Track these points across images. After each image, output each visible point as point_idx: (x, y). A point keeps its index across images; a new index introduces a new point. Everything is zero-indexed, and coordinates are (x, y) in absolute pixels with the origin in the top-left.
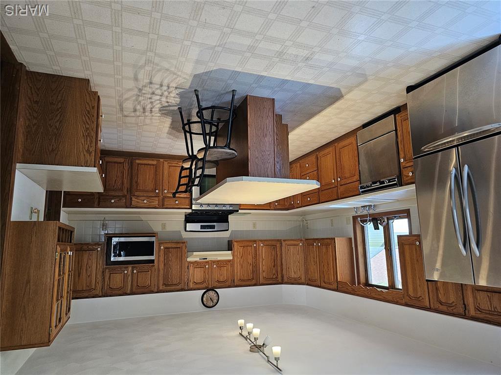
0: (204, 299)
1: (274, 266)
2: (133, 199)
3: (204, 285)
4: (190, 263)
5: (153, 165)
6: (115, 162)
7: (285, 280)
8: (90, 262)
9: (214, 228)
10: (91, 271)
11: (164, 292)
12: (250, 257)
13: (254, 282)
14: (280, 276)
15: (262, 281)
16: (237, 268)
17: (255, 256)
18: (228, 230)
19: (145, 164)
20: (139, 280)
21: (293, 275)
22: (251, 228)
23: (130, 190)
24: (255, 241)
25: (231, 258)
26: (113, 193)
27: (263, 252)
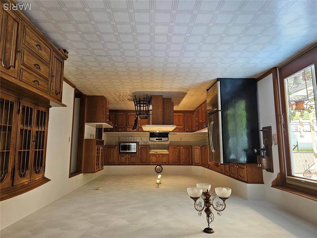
0: (156, 169)
1: (188, 157)
2: (127, 128)
3: (157, 163)
4: (150, 154)
5: (134, 115)
6: (121, 115)
7: (193, 164)
8: (114, 152)
9: (162, 140)
10: (114, 156)
11: (140, 165)
12: (177, 153)
13: (178, 163)
14: (191, 162)
15: (182, 163)
16: (171, 157)
17: (179, 153)
18: (168, 141)
19: (131, 115)
20: (131, 160)
21: (196, 162)
22: (179, 140)
23: (126, 125)
24: (179, 146)
25: (168, 153)
26: (120, 126)
27: (183, 150)
